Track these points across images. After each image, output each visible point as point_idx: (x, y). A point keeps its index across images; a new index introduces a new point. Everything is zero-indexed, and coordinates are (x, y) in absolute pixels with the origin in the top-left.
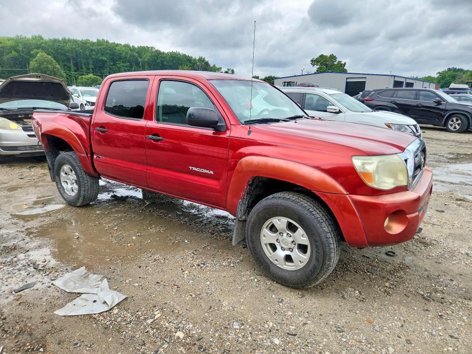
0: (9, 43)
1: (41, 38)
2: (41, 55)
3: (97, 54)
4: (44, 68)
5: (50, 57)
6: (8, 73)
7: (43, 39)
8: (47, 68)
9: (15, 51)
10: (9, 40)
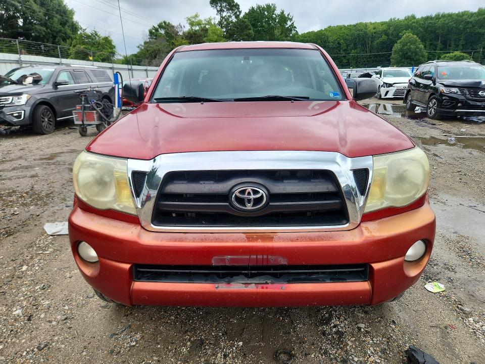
0: (381, 28)
1: (413, 17)
2: (407, 35)
3: (474, 26)
4: (407, 49)
5: (415, 36)
6: (374, 58)
7: (415, 18)
8: (410, 49)
9: (385, 35)
10: (382, 25)
